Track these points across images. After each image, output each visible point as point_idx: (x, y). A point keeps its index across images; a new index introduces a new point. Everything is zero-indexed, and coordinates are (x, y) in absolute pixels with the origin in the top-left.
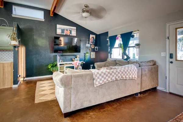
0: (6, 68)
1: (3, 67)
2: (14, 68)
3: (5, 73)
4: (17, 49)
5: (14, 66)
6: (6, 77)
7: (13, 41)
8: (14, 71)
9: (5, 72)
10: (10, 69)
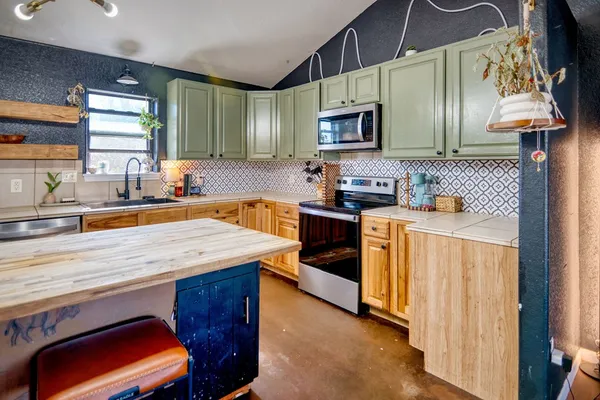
0: (480, 272)
1: (464, 264)
2: (522, 289)
3: (472, 303)
4: (543, 157)
5: (522, 276)
6: (481, 332)
7: (515, 97)
8: (521, 313)
9: (471, 293)
10: (499, 288)
